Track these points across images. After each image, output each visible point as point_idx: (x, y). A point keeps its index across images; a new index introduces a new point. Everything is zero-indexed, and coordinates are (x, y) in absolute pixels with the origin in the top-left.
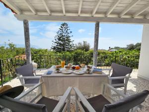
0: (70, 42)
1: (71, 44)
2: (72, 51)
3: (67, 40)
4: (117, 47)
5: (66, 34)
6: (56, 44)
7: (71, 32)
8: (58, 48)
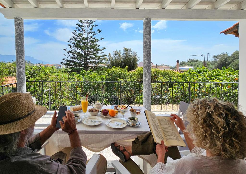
0: (98, 50)
1: (99, 54)
2: (102, 69)
3: (92, 47)
4: (193, 61)
5: (91, 35)
6: (71, 55)
7: (99, 31)
8: (75, 64)
